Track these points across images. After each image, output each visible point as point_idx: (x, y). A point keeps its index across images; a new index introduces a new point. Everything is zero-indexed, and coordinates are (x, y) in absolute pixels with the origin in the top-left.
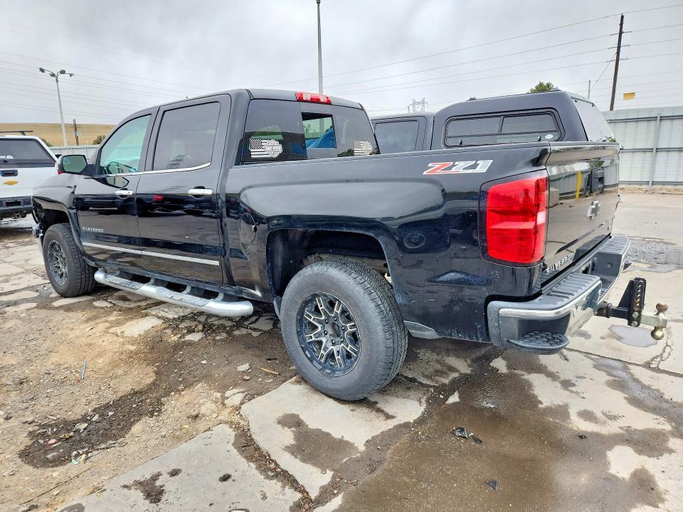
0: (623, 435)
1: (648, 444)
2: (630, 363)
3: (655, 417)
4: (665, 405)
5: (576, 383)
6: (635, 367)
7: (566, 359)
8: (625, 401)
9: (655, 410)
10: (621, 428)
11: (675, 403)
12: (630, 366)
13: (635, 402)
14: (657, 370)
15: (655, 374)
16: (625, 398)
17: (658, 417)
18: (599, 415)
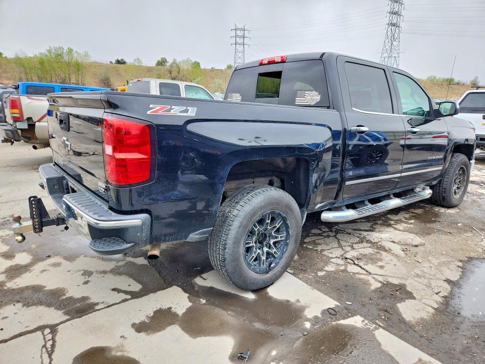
0: (30, 267)
1: (15, 271)
2: (68, 320)
3: (19, 286)
4: (17, 297)
5: (83, 277)
6: (62, 320)
7: (114, 290)
8: (44, 285)
9: (21, 290)
10: (34, 270)
11: (11, 304)
12: (67, 317)
13: (37, 289)
14: (41, 328)
15: (41, 323)
16: (45, 287)
17: (17, 287)
18: (51, 268)
